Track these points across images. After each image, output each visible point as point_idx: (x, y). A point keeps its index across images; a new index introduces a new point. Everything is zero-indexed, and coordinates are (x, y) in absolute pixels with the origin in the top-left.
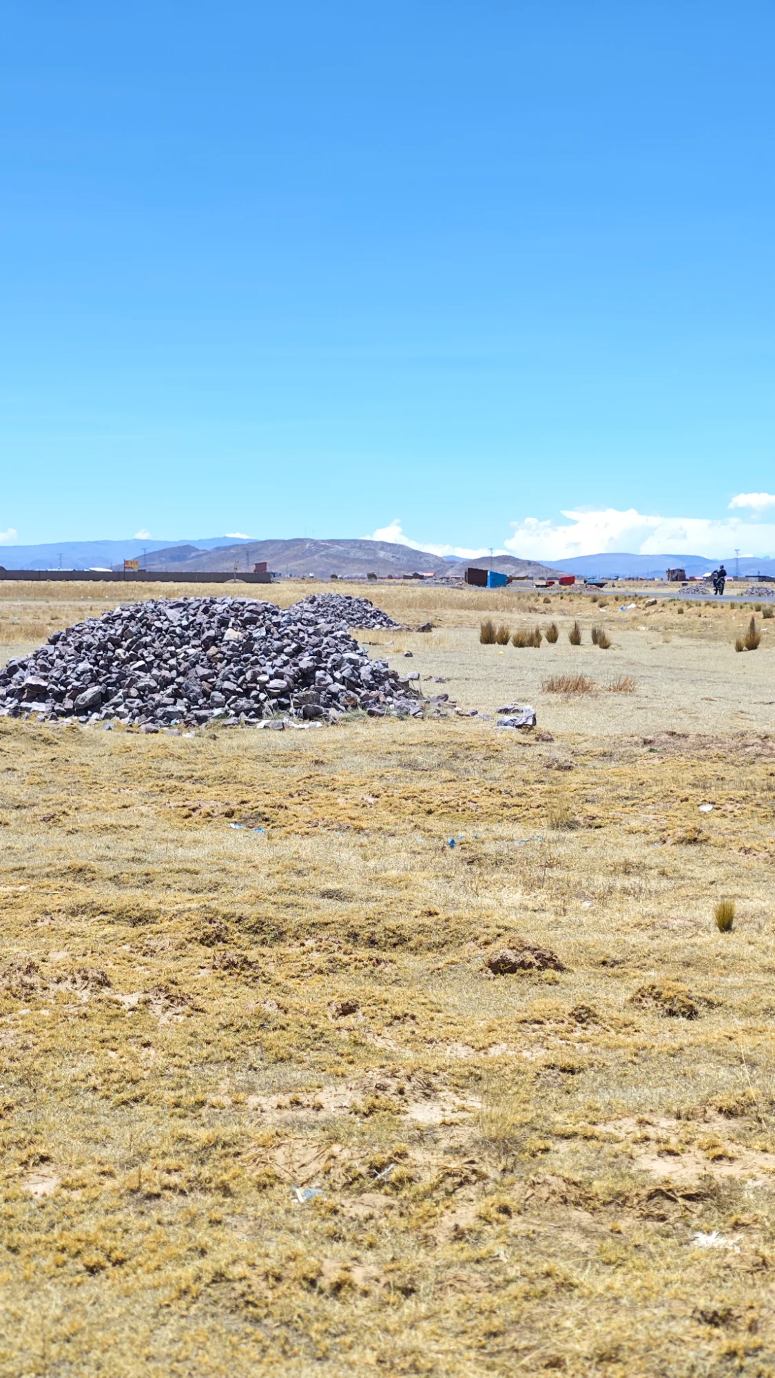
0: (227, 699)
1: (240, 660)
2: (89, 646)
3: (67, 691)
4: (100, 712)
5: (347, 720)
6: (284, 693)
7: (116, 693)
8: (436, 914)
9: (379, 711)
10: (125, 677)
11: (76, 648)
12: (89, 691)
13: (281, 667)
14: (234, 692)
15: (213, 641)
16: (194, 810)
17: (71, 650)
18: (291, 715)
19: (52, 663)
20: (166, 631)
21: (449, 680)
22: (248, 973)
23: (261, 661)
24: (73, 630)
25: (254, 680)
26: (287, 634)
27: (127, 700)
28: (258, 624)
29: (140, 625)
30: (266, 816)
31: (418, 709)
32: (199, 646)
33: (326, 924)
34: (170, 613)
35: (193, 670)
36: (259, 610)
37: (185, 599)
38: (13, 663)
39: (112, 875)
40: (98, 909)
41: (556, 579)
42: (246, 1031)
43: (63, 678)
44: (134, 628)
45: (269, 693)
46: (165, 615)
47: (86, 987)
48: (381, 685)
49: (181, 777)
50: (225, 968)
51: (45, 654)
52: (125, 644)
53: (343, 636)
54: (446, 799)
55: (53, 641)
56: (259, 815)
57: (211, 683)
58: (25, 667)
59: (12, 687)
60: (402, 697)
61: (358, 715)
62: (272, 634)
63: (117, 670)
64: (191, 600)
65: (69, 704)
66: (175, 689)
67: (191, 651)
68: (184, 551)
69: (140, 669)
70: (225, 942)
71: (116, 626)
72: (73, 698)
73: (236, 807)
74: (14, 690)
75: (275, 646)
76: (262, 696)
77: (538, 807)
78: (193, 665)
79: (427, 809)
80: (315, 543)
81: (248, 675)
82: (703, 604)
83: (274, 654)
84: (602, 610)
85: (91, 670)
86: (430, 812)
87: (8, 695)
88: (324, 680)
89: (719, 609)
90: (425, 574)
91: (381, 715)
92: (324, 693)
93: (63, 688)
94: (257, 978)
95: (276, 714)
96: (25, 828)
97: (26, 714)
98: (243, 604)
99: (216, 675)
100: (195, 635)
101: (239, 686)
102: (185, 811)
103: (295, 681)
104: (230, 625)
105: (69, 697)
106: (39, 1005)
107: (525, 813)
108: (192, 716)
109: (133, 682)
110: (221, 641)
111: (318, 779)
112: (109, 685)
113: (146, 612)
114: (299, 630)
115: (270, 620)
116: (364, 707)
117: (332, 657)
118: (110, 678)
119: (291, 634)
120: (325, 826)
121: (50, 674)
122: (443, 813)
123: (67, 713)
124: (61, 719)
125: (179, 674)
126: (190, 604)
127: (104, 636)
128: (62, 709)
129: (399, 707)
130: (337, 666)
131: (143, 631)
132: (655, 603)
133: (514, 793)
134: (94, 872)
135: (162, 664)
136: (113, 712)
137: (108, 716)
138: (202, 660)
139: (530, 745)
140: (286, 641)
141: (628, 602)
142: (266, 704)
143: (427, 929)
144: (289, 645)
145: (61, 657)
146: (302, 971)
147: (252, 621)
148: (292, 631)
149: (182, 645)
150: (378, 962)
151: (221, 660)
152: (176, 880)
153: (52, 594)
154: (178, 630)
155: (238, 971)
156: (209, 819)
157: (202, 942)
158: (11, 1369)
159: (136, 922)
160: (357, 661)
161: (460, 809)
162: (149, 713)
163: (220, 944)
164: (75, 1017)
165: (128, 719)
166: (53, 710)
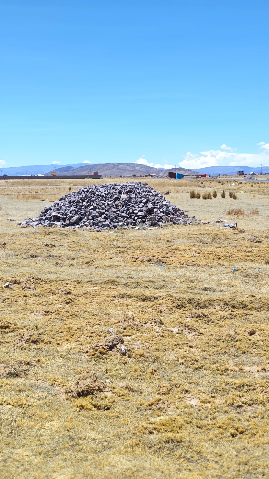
0: (124, 219)
1: (127, 206)
2: (74, 201)
3: (67, 217)
4: (79, 225)
5: (166, 226)
6: (144, 217)
7: (84, 218)
8: (255, 296)
9: (177, 223)
10: (87, 212)
11: (69, 202)
12: (75, 217)
13: (142, 208)
14: (126, 217)
15: (117, 199)
16: (136, 259)
17: (67, 203)
18: (146, 224)
19: (61, 208)
20: (100, 196)
21: (189, 211)
22: (205, 319)
23: (135, 206)
24: (67, 196)
25: (133, 212)
26: (143, 196)
27: (88, 220)
28: (133, 193)
29: (91, 194)
30: (163, 261)
31: (190, 222)
32: (112, 201)
33: (215, 300)
34: (101, 189)
35: (111, 209)
36: (132, 187)
37: (106, 184)
38: (47, 208)
39: (125, 283)
40: (129, 296)
41: (200, 175)
42: (226, 342)
43: (65, 213)
44: (89, 195)
45: (138, 217)
46: (99, 190)
47: (156, 325)
48: (176, 213)
49: (123, 247)
50: (197, 318)
51: (58, 205)
52: (86, 201)
53: (161, 196)
54: (224, 254)
55: (60, 200)
56: (160, 260)
57: (117, 214)
58: (51, 209)
59: (47, 216)
60: (184, 218)
61: (170, 224)
62: (138, 196)
63: (84, 210)
64: (108, 184)
65: (68, 222)
66: (105, 216)
67: (110, 203)
68: (68, 168)
69: (92, 209)
70: (185, 307)
71: (82, 194)
72: (69, 220)
73: (152, 258)
74: (48, 217)
75: (139, 200)
76: (136, 218)
77: (259, 256)
78: (111, 207)
79: (218, 257)
80: (114, 164)
81: (131, 211)
82: (260, 183)
83: (139, 203)
84: (223, 186)
85: (75, 210)
86: (219, 259)
87: (46, 219)
88: (157, 212)
89: (266, 184)
90: (153, 175)
91: (178, 224)
92: (157, 216)
93: (65, 217)
94: (209, 321)
95: (141, 224)
96: (80, 267)
97: (53, 226)
98: (126, 186)
99: (119, 211)
100: (110, 197)
101: (127, 215)
102: (133, 260)
103: (147, 213)
104: (123, 193)
105: (68, 220)
106: (143, 332)
107: (255, 258)
108: (112, 225)
109: (90, 214)
110: (120, 199)
111: (173, 247)
112: (81, 215)
113: (93, 189)
114: (147, 194)
115: (137, 191)
116: (171, 221)
117: (159, 204)
118: (82, 213)
119: (144, 196)
120: (186, 264)
121: (60, 212)
122: (224, 259)
123: (67, 225)
124: (66, 227)
125: (106, 211)
126: (108, 186)
127: (78, 198)
128: (66, 224)
129: (184, 221)
130: (161, 207)
131: (92, 196)
132: (242, 183)
133: (247, 251)
134: (118, 282)
135: (99, 207)
136: (83, 224)
137: (82, 226)
138: (114, 206)
139: (238, 234)
140: (143, 198)
141: (232, 183)
142: (137, 221)
143: (253, 302)
144: (144, 200)
145: (64, 205)
146: (221, 318)
147: (130, 192)
148: (144, 195)
149: (106, 200)
150: (247, 314)
151: (120, 206)
152: (148, 285)
153: (29, 184)
154: (104, 195)
155: (202, 318)
156: (142, 262)
157: (177, 307)
158: (229, 476)
159: (144, 300)
160: (168, 205)
161: (230, 257)
162: (97, 225)
163: (183, 308)
164: (159, 336)
165: (89, 227)
166: (63, 224)
